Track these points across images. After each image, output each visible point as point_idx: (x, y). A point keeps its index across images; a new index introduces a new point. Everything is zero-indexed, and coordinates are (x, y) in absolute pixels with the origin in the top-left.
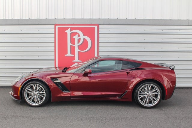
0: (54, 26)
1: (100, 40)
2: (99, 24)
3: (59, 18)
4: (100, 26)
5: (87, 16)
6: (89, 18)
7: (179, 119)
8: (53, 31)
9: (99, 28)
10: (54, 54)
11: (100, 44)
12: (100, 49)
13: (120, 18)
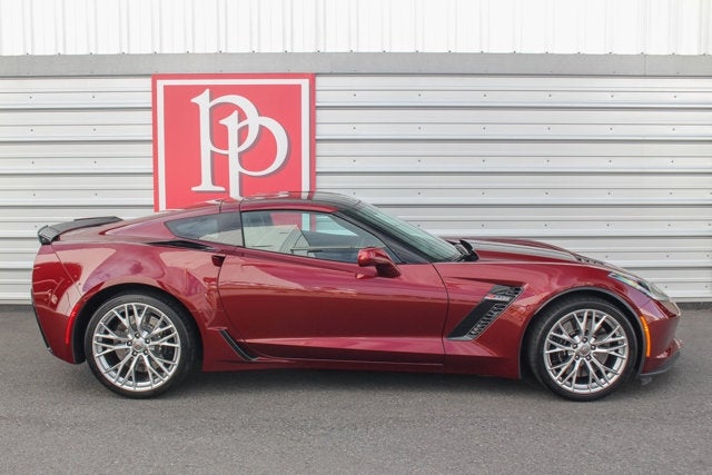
0: (148, 82)
1: (322, 132)
2: (317, 74)
3: (166, 50)
4: (320, 81)
5: (272, 44)
6: (280, 50)
7: (585, 422)
8: (147, 100)
9: (317, 88)
10: (152, 186)
11: (321, 148)
12: (321, 165)
13: (393, 51)
